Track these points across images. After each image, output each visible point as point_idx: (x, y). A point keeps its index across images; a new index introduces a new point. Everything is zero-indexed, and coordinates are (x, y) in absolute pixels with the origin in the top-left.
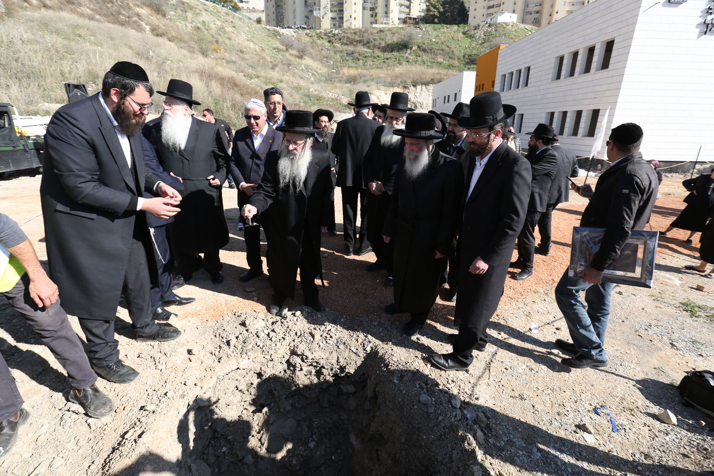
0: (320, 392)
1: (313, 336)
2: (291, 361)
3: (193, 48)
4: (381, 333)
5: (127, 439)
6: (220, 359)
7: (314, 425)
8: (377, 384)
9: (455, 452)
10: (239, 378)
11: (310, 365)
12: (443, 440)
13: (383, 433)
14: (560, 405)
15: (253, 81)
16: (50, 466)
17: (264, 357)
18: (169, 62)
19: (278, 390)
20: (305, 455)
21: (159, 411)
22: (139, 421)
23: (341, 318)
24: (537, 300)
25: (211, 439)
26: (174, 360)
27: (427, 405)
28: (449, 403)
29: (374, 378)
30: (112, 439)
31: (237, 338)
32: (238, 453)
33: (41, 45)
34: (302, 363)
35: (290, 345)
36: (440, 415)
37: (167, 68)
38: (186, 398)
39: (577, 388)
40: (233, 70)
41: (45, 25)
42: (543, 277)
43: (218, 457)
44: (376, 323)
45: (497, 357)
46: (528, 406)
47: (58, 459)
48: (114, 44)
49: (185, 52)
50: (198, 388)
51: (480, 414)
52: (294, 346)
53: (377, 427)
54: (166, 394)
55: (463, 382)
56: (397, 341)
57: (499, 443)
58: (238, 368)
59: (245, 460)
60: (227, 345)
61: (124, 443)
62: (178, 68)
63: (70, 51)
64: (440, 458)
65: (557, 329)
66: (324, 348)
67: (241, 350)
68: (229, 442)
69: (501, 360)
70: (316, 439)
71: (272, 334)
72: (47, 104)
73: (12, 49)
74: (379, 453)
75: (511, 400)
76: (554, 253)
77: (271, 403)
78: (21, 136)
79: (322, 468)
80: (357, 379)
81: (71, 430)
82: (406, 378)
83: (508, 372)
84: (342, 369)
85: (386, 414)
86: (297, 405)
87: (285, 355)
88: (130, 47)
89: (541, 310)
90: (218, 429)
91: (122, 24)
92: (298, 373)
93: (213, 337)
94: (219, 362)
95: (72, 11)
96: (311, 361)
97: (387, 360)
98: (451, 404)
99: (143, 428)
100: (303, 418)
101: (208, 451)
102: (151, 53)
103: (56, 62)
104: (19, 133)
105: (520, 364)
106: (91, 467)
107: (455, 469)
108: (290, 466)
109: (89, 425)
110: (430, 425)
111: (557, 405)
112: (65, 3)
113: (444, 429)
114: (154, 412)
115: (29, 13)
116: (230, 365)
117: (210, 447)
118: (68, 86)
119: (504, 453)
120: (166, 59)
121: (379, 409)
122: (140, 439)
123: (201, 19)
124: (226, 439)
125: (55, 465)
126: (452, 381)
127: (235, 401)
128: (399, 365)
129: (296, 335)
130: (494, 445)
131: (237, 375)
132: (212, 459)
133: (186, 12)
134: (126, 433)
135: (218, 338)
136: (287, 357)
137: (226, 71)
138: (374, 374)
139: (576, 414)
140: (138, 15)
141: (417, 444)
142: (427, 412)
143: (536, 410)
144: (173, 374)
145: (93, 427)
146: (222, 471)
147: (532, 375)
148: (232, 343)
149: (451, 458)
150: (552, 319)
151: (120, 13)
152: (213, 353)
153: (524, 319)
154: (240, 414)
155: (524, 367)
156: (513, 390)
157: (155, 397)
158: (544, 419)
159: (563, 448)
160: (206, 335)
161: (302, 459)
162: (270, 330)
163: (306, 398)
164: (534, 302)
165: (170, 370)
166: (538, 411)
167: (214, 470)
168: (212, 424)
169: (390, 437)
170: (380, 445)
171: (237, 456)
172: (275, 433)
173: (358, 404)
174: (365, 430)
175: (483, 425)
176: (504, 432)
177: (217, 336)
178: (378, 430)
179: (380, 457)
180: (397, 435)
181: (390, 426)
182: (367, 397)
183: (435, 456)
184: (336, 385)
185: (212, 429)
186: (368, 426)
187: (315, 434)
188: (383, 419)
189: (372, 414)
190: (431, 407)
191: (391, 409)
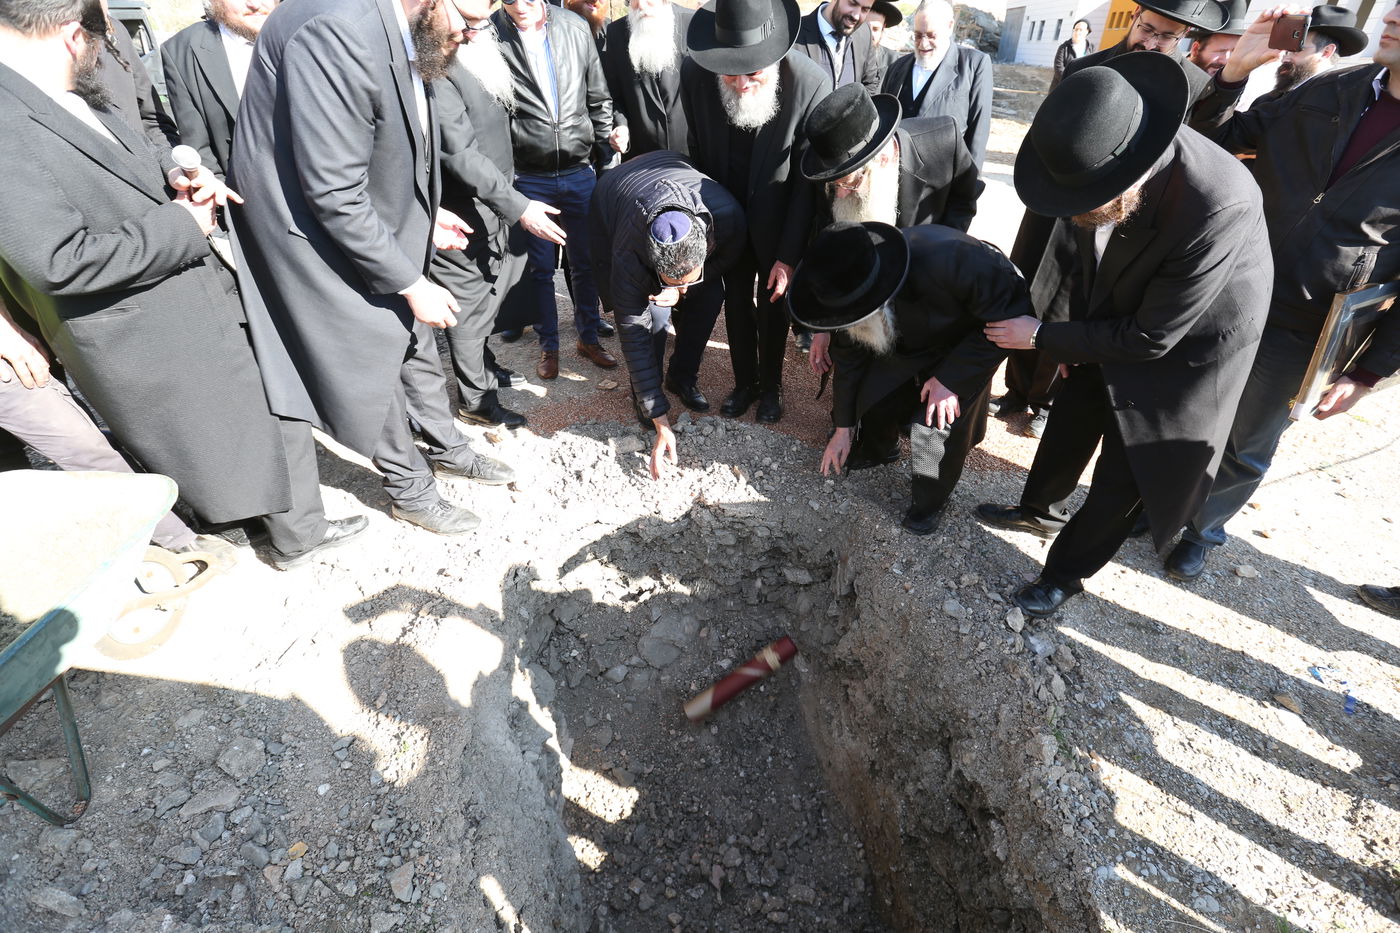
0: (744, 577)
1: (737, 476)
2: (694, 518)
5: (424, 617)
6: (566, 502)
8: (858, 574)
9: (1005, 708)
12: (982, 684)
13: (862, 660)
14: (1237, 652)
16: (313, 643)
17: (645, 507)
19: (667, 567)
21: (471, 579)
22: (440, 591)
23: (791, 444)
25: (553, 633)
27: (956, 619)
28: (1001, 621)
29: (852, 562)
31: (594, 467)
32: (599, 661)
34: (714, 523)
35: (693, 488)
36: (982, 640)
39: (1279, 625)
43: (566, 664)
46: (1165, 646)
50: (532, 549)
51: (1062, 648)
52: (701, 489)
53: (850, 649)
54: (478, 553)
56: (901, 497)
57: (1096, 703)
58: (598, 522)
59: (609, 674)
60: (578, 478)
64: (972, 714)
66: (757, 499)
67: (604, 491)
68: (583, 642)
70: (732, 655)
74: (850, 691)
75: (1129, 629)
80: (817, 560)
82: (917, 568)
83: (1129, 577)
84: (790, 539)
85: (871, 627)
87: (684, 507)
90: (564, 621)
92: (705, 540)
93: (553, 464)
94: (565, 507)
96: (732, 520)
98: (1006, 623)
99: (447, 603)
100: (712, 619)
101: (549, 653)
107: (1002, 736)
109: (361, 589)
110: (960, 656)
111: (1229, 652)
113: (987, 665)
114: (461, 580)
116: (582, 514)
117: (552, 646)
119: (1103, 722)
121: (858, 618)
122: (446, 619)
124: (577, 637)
126: (1009, 582)
127: (593, 578)
129: (705, 472)
130: (1085, 705)
132: (555, 666)
134: (422, 607)
135: (560, 467)
136: (687, 511)
138: (851, 555)
139: (1269, 672)
141: (929, 686)
142: (957, 632)
143: (1182, 655)
145: (369, 593)
146: (573, 685)
148: (586, 476)
149: (996, 716)
152: (553, 492)
154: (602, 600)
156: (1136, 613)
157: (460, 557)
158: (1195, 672)
159: (1230, 730)
160: (538, 459)
166: (1187, 657)
167: (560, 682)
168: (553, 611)
169: (876, 668)
170: (852, 679)
171: (597, 666)
172: (661, 638)
173: (814, 605)
174: (825, 651)
175: (1066, 668)
176: (1108, 686)
177: (558, 460)
178: (852, 654)
179: (851, 698)
180: (891, 666)
181: (876, 649)
182: (833, 594)
183: (962, 709)
184: (774, 567)
185: (553, 618)
186: (831, 643)
187: (732, 646)
188: (863, 636)
189: (841, 625)
190: (965, 624)
191: (882, 619)
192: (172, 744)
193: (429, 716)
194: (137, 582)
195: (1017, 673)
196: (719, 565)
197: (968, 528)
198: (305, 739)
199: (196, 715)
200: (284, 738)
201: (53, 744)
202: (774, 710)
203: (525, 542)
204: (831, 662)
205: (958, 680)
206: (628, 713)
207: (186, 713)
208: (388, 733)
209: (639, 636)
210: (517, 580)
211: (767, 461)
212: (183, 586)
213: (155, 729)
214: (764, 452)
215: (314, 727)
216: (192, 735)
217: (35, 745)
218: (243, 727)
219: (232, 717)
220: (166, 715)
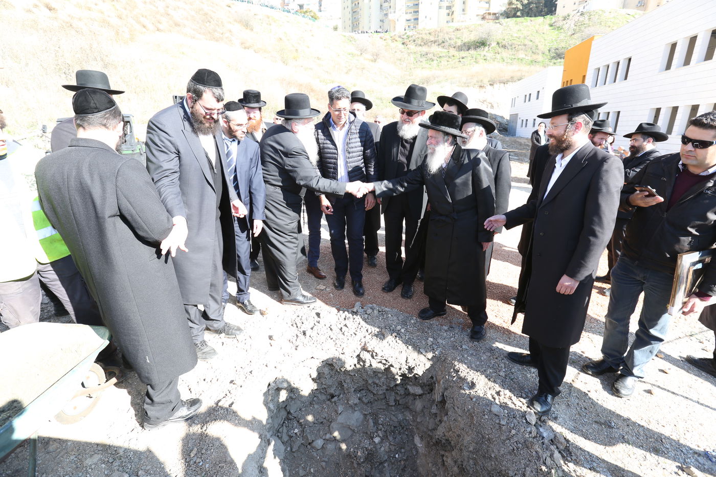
0: (387, 390)
2: (361, 356)
3: (275, 57)
4: (451, 338)
6: (297, 346)
7: (380, 421)
10: (313, 366)
11: (379, 362)
12: (515, 455)
13: (450, 439)
14: (657, 440)
17: (336, 350)
19: (347, 383)
20: (370, 448)
21: (246, 386)
22: (230, 392)
25: (285, 419)
26: (257, 343)
27: (498, 416)
28: (523, 418)
29: (443, 383)
31: (312, 328)
32: (309, 436)
34: (371, 359)
35: (361, 341)
36: (513, 428)
38: (267, 377)
40: (311, 77)
43: (291, 437)
44: (446, 328)
45: (580, 377)
46: (617, 436)
49: (268, 62)
50: (278, 371)
51: (558, 435)
52: (365, 342)
53: (443, 433)
54: (251, 372)
56: (468, 348)
58: (313, 357)
59: (314, 444)
60: (304, 334)
61: (218, 409)
66: (393, 347)
67: (316, 340)
68: (301, 424)
69: (584, 381)
70: (381, 435)
71: (344, 329)
73: (133, 68)
74: (445, 458)
75: (595, 426)
77: (341, 394)
78: (138, 141)
79: (386, 465)
80: (425, 381)
82: (477, 386)
83: (592, 394)
84: (411, 370)
85: (454, 420)
86: (364, 399)
87: (356, 351)
90: (292, 412)
91: (217, 40)
92: (367, 368)
93: (291, 326)
94: (296, 349)
95: (178, 32)
96: (380, 358)
97: (457, 366)
98: (526, 419)
99: (233, 399)
100: (370, 413)
101: (283, 430)
104: (137, 138)
108: (355, 457)
109: (190, 390)
110: (502, 438)
111: (653, 440)
112: (174, 26)
113: (517, 443)
114: (241, 386)
115: (146, 37)
116: (305, 353)
117: (284, 427)
118: (175, 98)
121: (447, 414)
122: (231, 408)
123: (283, 30)
124: (298, 422)
126: (527, 396)
128: (470, 372)
129: (367, 331)
130: (574, 470)
132: (285, 438)
133: (270, 25)
134: (219, 401)
136: (358, 352)
137: (303, 78)
138: (442, 379)
139: (678, 453)
140: (230, 31)
141: (487, 455)
142: (499, 424)
143: (626, 441)
144: (257, 355)
146: (294, 450)
147: (622, 402)
148: (307, 333)
149: (524, 475)
152: (291, 341)
154: (312, 400)
157: (242, 374)
161: (366, 452)
162: (342, 325)
163: (374, 394)
165: (254, 351)
166: (628, 442)
167: (287, 448)
168: (286, 406)
169: (458, 444)
170: (446, 451)
171: (308, 439)
172: (342, 423)
173: (424, 407)
174: (431, 434)
175: (561, 447)
176: (587, 459)
177: (295, 325)
178: (445, 436)
179: (445, 463)
180: (465, 443)
181: (457, 433)
182: (434, 401)
183: (505, 470)
184: (403, 384)
185: (286, 410)
186: (434, 429)
187: (381, 430)
188: (450, 425)
189: (438, 418)
190: (503, 418)
191: (459, 415)
192: (81, 474)
193: (218, 463)
194: (82, 382)
195: (533, 449)
196: (374, 383)
197: (503, 365)
198: (150, 474)
199: (96, 458)
200: (140, 473)
201: (19, 472)
202: (403, 470)
203: (275, 367)
204: (434, 440)
205: (502, 452)
206: (323, 468)
207: (91, 456)
208: (195, 472)
209: (331, 422)
210: (270, 387)
211: (399, 327)
212: (102, 384)
213: (74, 465)
214: (397, 323)
215: (156, 467)
216: (92, 469)
217: (10, 472)
218: (119, 466)
219: (114, 459)
220: (80, 457)
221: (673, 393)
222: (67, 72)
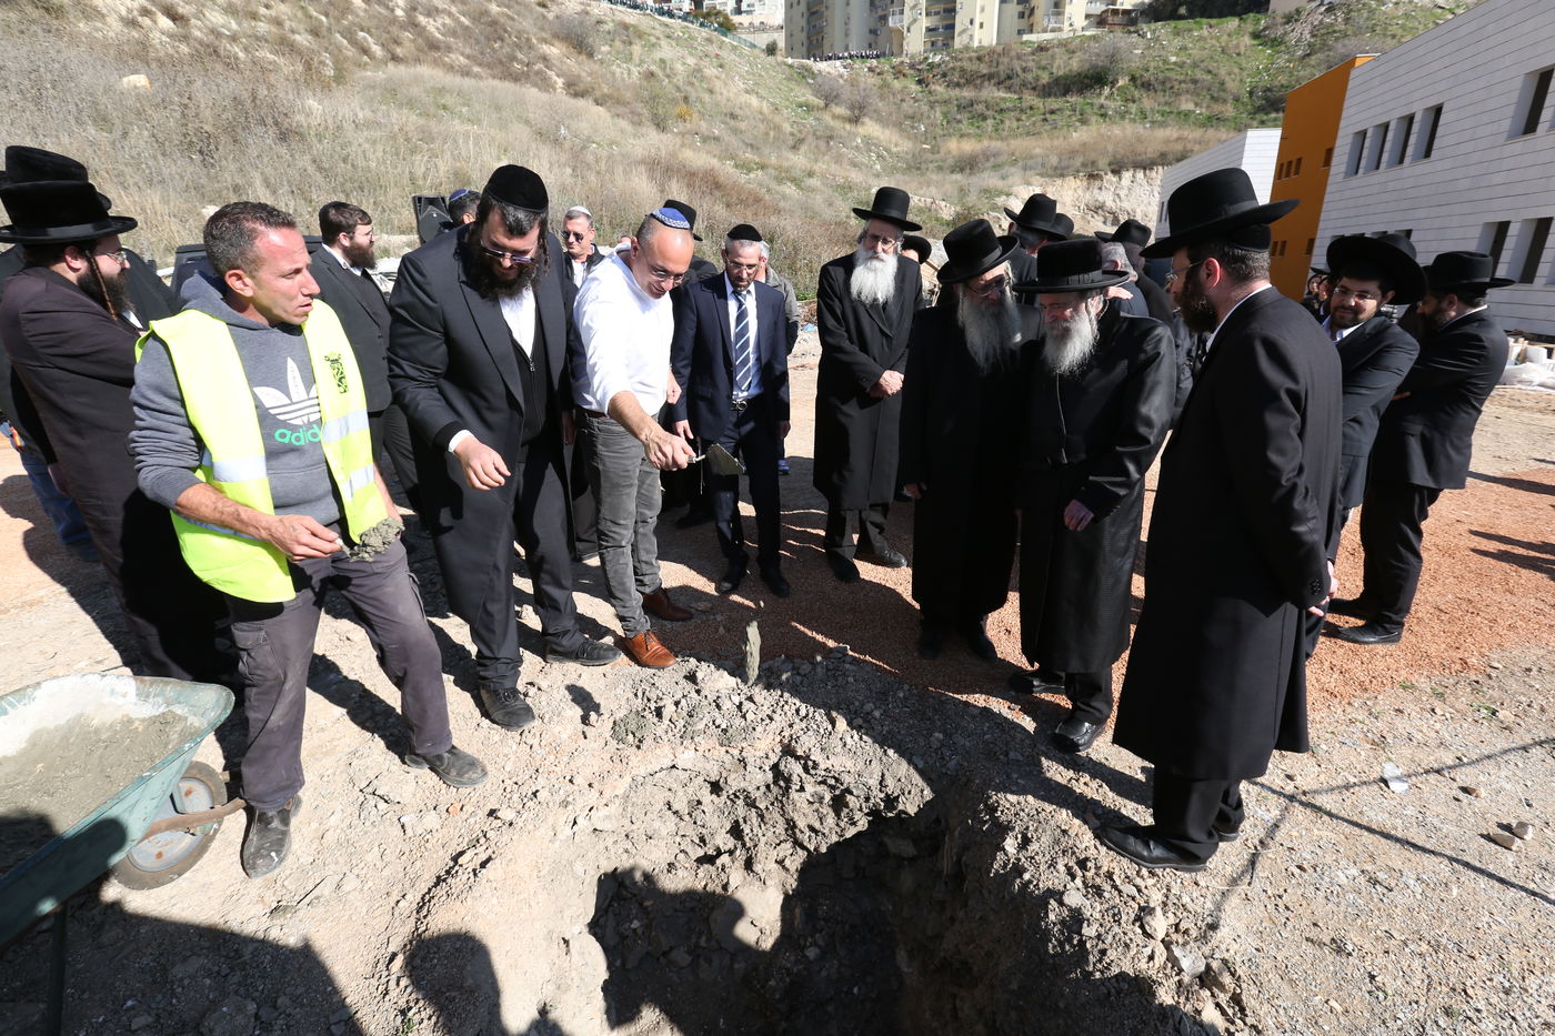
1: (833, 723)
2: (782, 767)
3: (639, 115)
4: (985, 734)
5: (461, 866)
7: (820, 912)
8: (965, 848)
10: (674, 786)
12: (1112, 1007)
13: (971, 961)
14: (1455, 990)
15: (752, 175)
16: (338, 887)
17: (727, 752)
18: (594, 145)
20: (795, 971)
21: (521, 824)
22: (485, 836)
23: (898, 689)
24: (1410, 708)
25: (612, 899)
26: (556, 730)
27: (1079, 916)
28: (1137, 924)
29: (960, 834)
30: (440, 861)
31: (677, 704)
32: (662, 937)
33: (383, 129)
34: (804, 775)
35: (783, 734)
36: (1111, 947)
37: (590, 158)
38: (570, 807)
39: (1515, 958)
40: (715, 156)
41: (391, 92)
42: (1432, 650)
43: (623, 937)
45: (1280, 835)
46: (1357, 974)
47: (351, 876)
48: (500, 119)
49: (623, 124)
50: (594, 793)
51: (1216, 965)
52: (791, 736)
53: (957, 946)
54: (535, 794)
55: (1179, 881)
56: (1021, 758)
58: (674, 767)
59: (674, 955)
60: (657, 715)
61: (457, 872)
62: (610, 157)
63: (427, 137)
65: (1465, 790)
66: (854, 749)
67: (683, 729)
68: (645, 910)
69: (1287, 844)
70: (821, 943)
71: (747, 705)
72: (385, 236)
73: (340, 140)
74: (958, 1002)
75: (1305, 946)
76: (1474, 592)
77: (735, 848)
79: (830, 1009)
80: (923, 829)
81: (375, 830)
82: (1034, 846)
83: (1305, 876)
84: (891, 801)
85: (981, 918)
86: (788, 862)
87: (771, 754)
88: (527, 122)
89: (1419, 736)
90: (627, 883)
91: (516, 78)
92: (794, 795)
93: (631, 696)
94: (638, 747)
95: (436, 63)
96: (824, 773)
97: (995, 797)
98: (1143, 927)
99: (490, 851)
101: (606, 921)
102: (563, 132)
103: (404, 159)
105: (1343, 862)
106: (401, 904)
109: (403, 826)
111: (1445, 989)
112: (426, 49)
113: (1117, 981)
114: (511, 824)
115: (369, 73)
116: (657, 756)
117: (610, 914)
118: (418, 200)
120: (590, 140)
121: (966, 905)
122: (484, 871)
123: (658, 55)
124: (641, 905)
125: (346, 887)
126: (1150, 872)
127: (664, 832)
128: (1022, 814)
129: (798, 714)
131: (671, 779)
132: (611, 938)
133: (631, 43)
134: (461, 853)
135: (640, 700)
136: (774, 759)
137: (699, 158)
138: (960, 825)
139: (1506, 1024)
140: (545, 59)
141: (1047, 1003)
142: (1079, 934)
143: (1378, 988)
144: (552, 757)
145: (409, 832)
146: (629, 966)
147: (1375, 896)
148: (669, 710)
150: (1450, 763)
151: (514, 58)
153: (1365, 750)
154: (672, 859)
155: (1354, 871)
156: (1315, 925)
157: (516, 797)
158: (1401, 1015)
160: (619, 691)
161: (788, 980)
162: (743, 697)
164: (1398, 710)
165: (547, 749)
166: (1384, 991)
167: (616, 960)
169: (986, 973)
170: (960, 986)
171: (660, 944)
173: (919, 885)
174: (930, 946)
175: (1222, 995)
178: (959, 952)
179: (960, 1012)
180: (1002, 971)
181: (986, 948)
182: (940, 873)
184: (872, 834)
185: (616, 878)
186: (937, 937)
187: (820, 932)
188: (972, 929)
189: (948, 913)
190: (1089, 923)
191: (992, 909)
192: (160, 997)
193: (443, 990)
194: (172, 797)
198: (302, 1005)
199: (195, 964)
200: (279, 1001)
202: (869, 1021)
203: (590, 785)
207: (185, 959)
208: (395, 1006)
209: (712, 909)
210: (575, 828)
211: (869, 706)
212: (218, 807)
213: (148, 977)
214: (866, 697)
215: (315, 991)
216: (183, 988)
217: (18, 983)
218: (239, 984)
219: (232, 969)
220: (163, 961)
221: (1502, 881)
222: (205, 149)
